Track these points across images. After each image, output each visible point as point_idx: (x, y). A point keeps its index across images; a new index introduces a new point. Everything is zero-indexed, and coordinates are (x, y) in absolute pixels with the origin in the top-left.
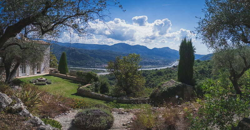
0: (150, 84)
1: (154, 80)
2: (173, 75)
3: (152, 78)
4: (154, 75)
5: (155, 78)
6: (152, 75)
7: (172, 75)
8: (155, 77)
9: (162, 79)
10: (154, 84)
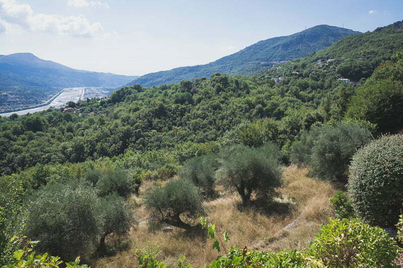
0: (10, 161)
1: (25, 145)
2: (79, 126)
3: (15, 140)
4: (17, 132)
5: (23, 139)
6: (8, 131)
7: (74, 125)
8: (23, 136)
9: (49, 141)
10: (24, 157)
